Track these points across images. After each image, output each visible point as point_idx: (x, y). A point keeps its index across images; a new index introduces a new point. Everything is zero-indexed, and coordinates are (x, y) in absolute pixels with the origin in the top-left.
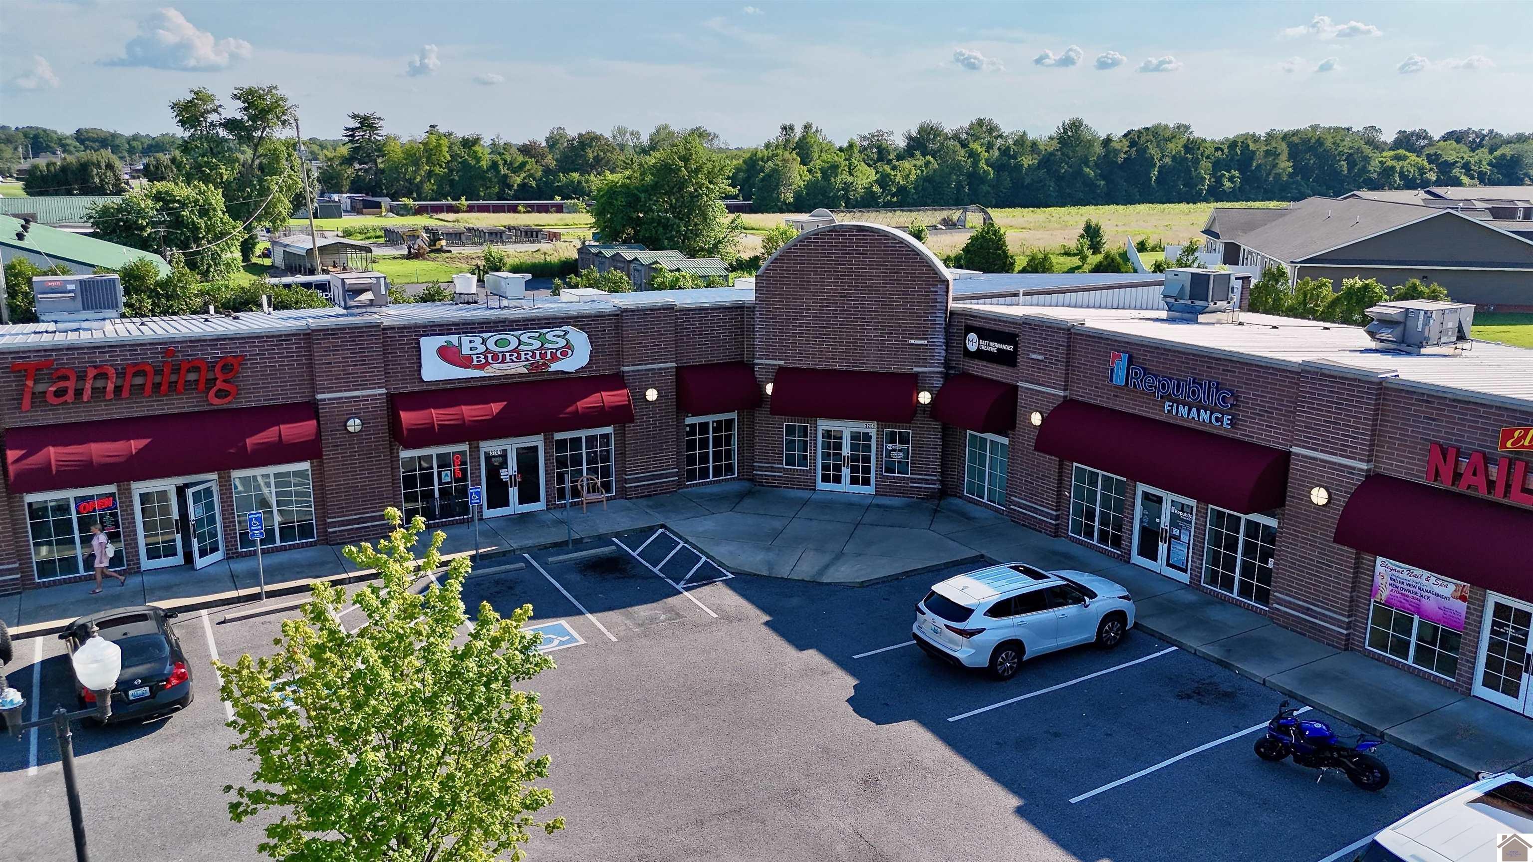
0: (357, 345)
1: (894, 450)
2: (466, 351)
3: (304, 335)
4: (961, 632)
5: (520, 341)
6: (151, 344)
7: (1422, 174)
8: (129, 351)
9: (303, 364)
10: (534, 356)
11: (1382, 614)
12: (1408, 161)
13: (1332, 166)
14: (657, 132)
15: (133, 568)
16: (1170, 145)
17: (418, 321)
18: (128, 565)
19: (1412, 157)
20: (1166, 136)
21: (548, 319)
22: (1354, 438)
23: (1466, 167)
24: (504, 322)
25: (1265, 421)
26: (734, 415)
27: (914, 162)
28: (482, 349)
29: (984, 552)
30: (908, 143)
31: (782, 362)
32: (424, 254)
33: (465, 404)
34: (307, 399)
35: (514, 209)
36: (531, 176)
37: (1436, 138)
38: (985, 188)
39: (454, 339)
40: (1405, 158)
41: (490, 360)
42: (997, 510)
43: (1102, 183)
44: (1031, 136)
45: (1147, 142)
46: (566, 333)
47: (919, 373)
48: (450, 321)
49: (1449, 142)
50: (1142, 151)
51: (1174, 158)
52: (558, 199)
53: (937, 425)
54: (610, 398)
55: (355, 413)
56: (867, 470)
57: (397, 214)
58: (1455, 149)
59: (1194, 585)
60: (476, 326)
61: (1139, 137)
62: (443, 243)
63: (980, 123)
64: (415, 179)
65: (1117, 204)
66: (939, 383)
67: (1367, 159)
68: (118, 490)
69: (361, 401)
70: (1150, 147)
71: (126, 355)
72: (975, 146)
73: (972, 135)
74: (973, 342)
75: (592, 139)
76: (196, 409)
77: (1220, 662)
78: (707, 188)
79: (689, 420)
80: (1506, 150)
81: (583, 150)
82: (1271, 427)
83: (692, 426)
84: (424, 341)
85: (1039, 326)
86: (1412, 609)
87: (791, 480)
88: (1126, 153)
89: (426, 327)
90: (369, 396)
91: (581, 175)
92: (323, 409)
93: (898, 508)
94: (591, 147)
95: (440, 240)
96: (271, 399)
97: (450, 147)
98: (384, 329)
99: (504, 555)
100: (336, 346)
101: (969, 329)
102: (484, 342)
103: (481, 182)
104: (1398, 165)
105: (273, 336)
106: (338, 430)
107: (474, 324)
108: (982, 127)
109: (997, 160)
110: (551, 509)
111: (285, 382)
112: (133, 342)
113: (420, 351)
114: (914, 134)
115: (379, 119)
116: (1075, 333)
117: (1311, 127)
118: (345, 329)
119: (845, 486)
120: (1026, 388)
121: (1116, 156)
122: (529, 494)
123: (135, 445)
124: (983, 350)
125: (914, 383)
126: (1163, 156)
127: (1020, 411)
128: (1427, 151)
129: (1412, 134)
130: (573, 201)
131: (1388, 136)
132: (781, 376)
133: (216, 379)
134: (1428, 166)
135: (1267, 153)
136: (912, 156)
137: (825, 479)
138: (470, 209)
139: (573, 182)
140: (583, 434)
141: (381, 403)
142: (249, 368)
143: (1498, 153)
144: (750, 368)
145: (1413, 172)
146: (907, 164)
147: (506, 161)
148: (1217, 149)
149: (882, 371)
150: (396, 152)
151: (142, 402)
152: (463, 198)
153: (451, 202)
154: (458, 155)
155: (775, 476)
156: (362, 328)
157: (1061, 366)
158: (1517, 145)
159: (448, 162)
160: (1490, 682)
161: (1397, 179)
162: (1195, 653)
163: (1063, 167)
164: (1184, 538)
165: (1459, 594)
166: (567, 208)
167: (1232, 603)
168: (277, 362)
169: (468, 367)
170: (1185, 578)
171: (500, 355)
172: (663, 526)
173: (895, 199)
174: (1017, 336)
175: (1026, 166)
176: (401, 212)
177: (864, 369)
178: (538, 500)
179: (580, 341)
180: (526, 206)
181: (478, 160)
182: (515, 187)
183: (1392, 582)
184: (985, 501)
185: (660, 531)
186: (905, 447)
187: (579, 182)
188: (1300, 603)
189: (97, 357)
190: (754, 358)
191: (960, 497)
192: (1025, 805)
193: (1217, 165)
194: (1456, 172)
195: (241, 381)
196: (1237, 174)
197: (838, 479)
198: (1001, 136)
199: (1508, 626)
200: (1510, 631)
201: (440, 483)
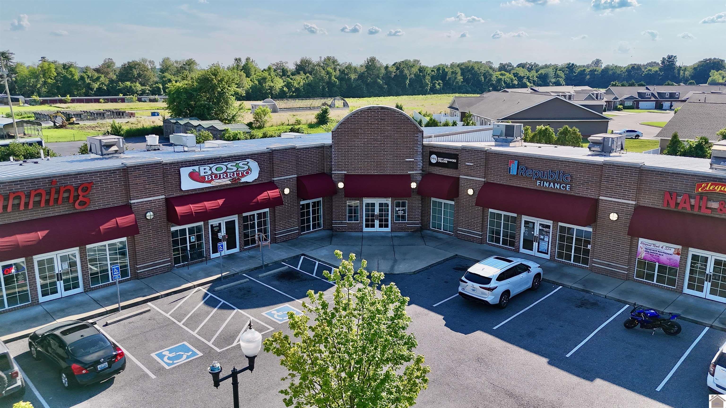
0: (150, 173)
1: (399, 210)
2: (202, 174)
3: (123, 169)
4: (489, 289)
5: (227, 167)
6: (42, 178)
7: (512, 82)
8: (31, 183)
9: (122, 185)
10: (233, 175)
11: (642, 263)
12: (506, 76)
13: (478, 78)
14: (163, 61)
15: (35, 302)
16: (412, 69)
17: (178, 160)
18: (32, 301)
19: (507, 74)
20: (411, 65)
21: (239, 156)
22: (629, 191)
23: (528, 78)
24: (219, 158)
25: (585, 186)
26: (321, 199)
27: (301, 77)
28: (210, 172)
29: (456, 253)
30: (296, 68)
31: (346, 172)
32: (66, 125)
33: (205, 201)
34: (125, 204)
35: (97, 101)
36: (102, 83)
37: (515, 66)
38: (335, 89)
39: (196, 168)
40: (505, 75)
41: (214, 178)
42: (449, 234)
43: (386, 86)
44: (354, 65)
45: (404, 68)
46: (248, 163)
47: (411, 174)
48: (194, 159)
49: (520, 68)
50: (402, 72)
51: (415, 75)
52: (121, 96)
53: (419, 197)
54: (272, 193)
55: (150, 209)
56: (387, 220)
57: (30, 105)
58: (522, 71)
59: (552, 259)
60: (206, 161)
61: (400, 66)
62: (74, 119)
63: (329, 58)
64: (37, 85)
65: (393, 96)
66: (419, 178)
67: (491, 75)
68: (26, 260)
69: (153, 202)
70: (405, 70)
71: (29, 185)
72: (329, 69)
73: (326, 64)
74: (434, 159)
75: (136, 65)
76: (67, 213)
77: (583, 290)
78: (227, 89)
79: (302, 203)
80: (542, 71)
81: (131, 70)
82: (588, 189)
83: (303, 205)
84: (182, 170)
85: (470, 150)
86: (656, 260)
87: (351, 228)
88: (395, 72)
89: (182, 162)
90: (156, 200)
91: (131, 83)
92: (134, 208)
93: (404, 237)
94: (135, 69)
95: (72, 118)
96: (106, 205)
97: (56, 69)
98: (163, 165)
99: (234, 276)
100: (140, 175)
101: (432, 153)
102: (210, 169)
103: (74, 87)
104: (503, 78)
105: (107, 171)
106: (141, 219)
107: (205, 160)
108: (329, 60)
109: (339, 76)
110: (242, 251)
111: (113, 195)
112: (33, 178)
113: (180, 175)
114: (299, 63)
115: (11, 53)
116: (488, 153)
117: (468, 61)
118: (144, 165)
119: (377, 228)
120: (464, 178)
121: (391, 74)
122: (231, 245)
123: (41, 234)
124: (440, 162)
125: (409, 179)
126: (410, 74)
127: (461, 189)
128: (513, 72)
129: (506, 64)
130: (130, 97)
131: (496, 65)
132: (346, 179)
133: (79, 195)
134: (514, 78)
135: (452, 72)
136: (299, 73)
137: (367, 226)
138: (73, 101)
139: (127, 87)
140: (255, 213)
141: (163, 203)
142: (95, 189)
143: (539, 72)
144: (330, 176)
145: (509, 81)
146: (298, 77)
147: (89, 76)
148: (432, 71)
149: (393, 174)
150: (24, 72)
151: (38, 211)
152: (68, 96)
153: (60, 97)
154: (60, 73)
155: (343, 226)
156: (153, 164)
157: (483, 168)
158: (546, 69)
159: (56, 76)
160: (690, 287)
161: (503, 84)
162: (571, 288)
163: (369, 79)
164: (546, 239)
165: (676, 252)
166: (127, 100)
167: (571, 265)
168: (109, 185)
169: (203, 182)
170: (548, 257)
171: (218, 175)
172: (303, 255)
173: (295, 94)
174: (458, 155)
175: (353, 78)
176: (32, 104)
177: (385, 173)
178: (236, 247)
179: (254, 165)
180: (104, 99)
181: (73, 75)
182: (95, 90)
183: (646, 250)
184: (442, 230)
185: (302, 257)
186: (404, 208)
187: (131, 87)
188: (606, 262)
189: (13, 187)
190: (332, 171)
191: (428, 230)
192: (550, 360)
193: (433, 78)
194: (525, 80)
195: (91, 196)
196: (441, 82)
197: (373, 226)
198: (338, 65)
199: (698, 263)
200: (699, 265)
201: (190, 242)
